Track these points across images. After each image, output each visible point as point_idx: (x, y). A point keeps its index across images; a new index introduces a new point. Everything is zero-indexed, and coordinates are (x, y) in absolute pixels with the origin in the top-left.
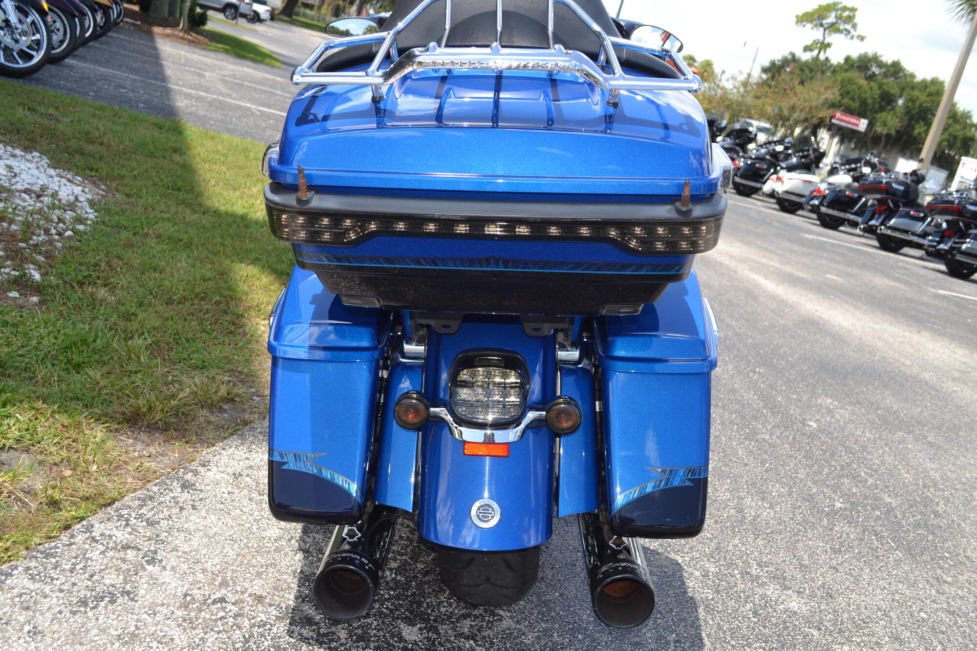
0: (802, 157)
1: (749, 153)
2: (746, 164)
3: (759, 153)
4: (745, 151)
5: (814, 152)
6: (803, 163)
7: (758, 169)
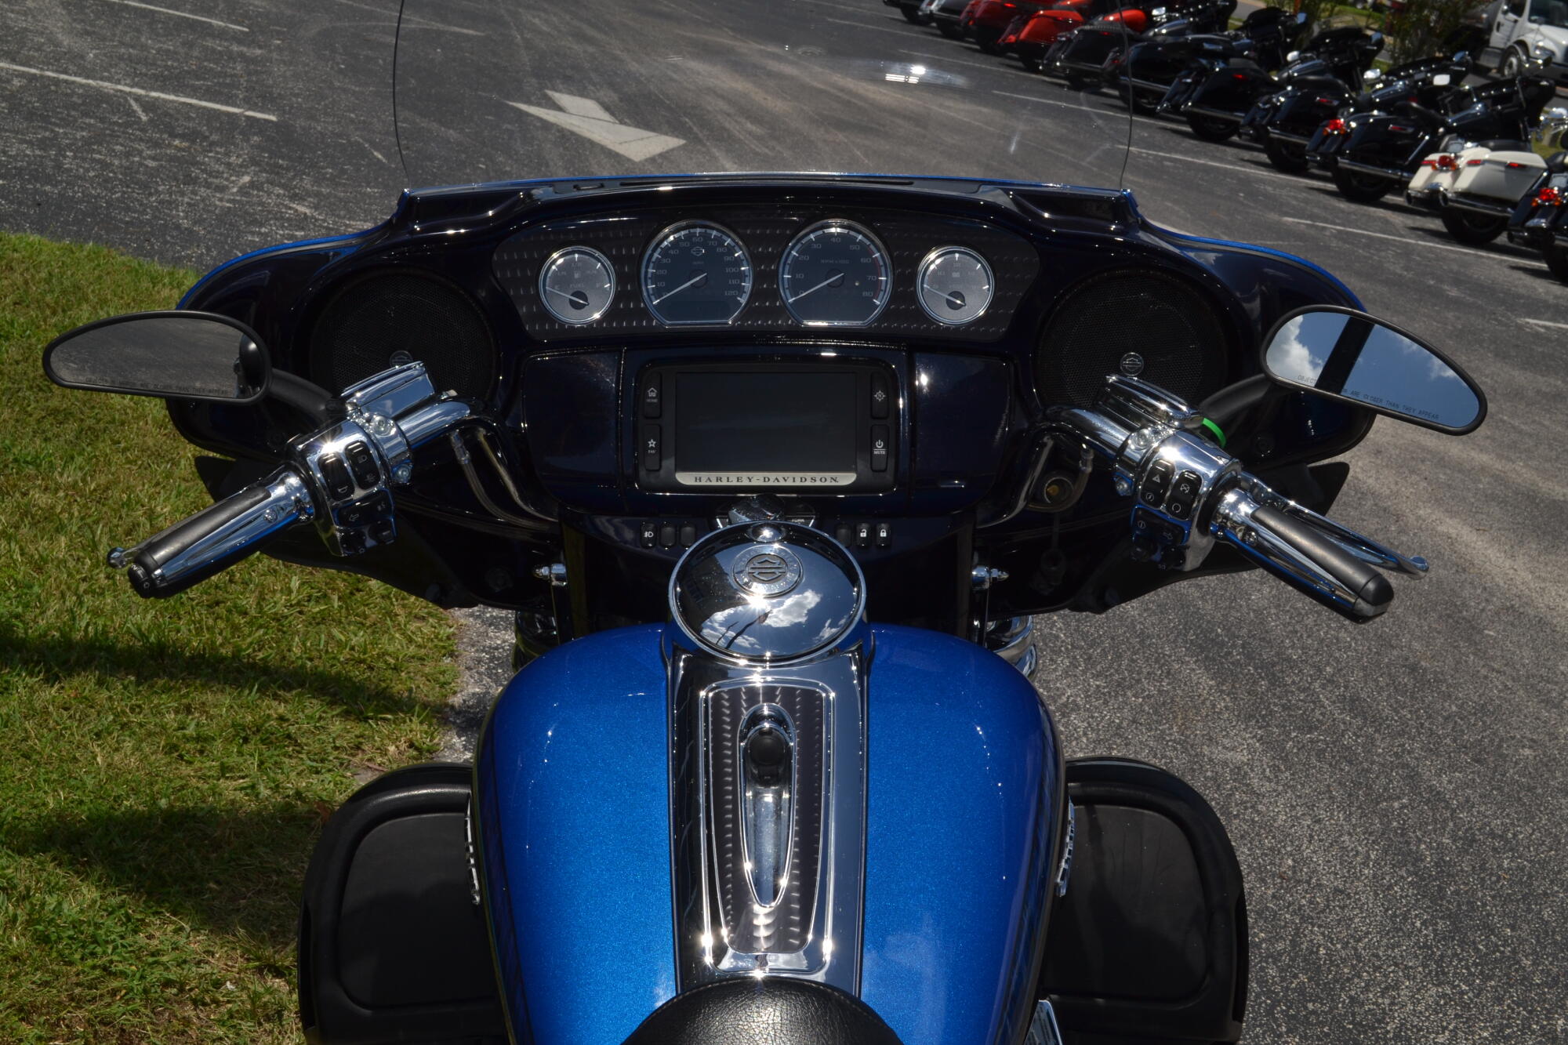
0: (1496, 100)
1: (1366, 91)
2: (1363, 124)
3: (1390, 89)
4: (1356, 83)
5: (1524, 88)
6: (1500, 113)
7: (1392, 134)
